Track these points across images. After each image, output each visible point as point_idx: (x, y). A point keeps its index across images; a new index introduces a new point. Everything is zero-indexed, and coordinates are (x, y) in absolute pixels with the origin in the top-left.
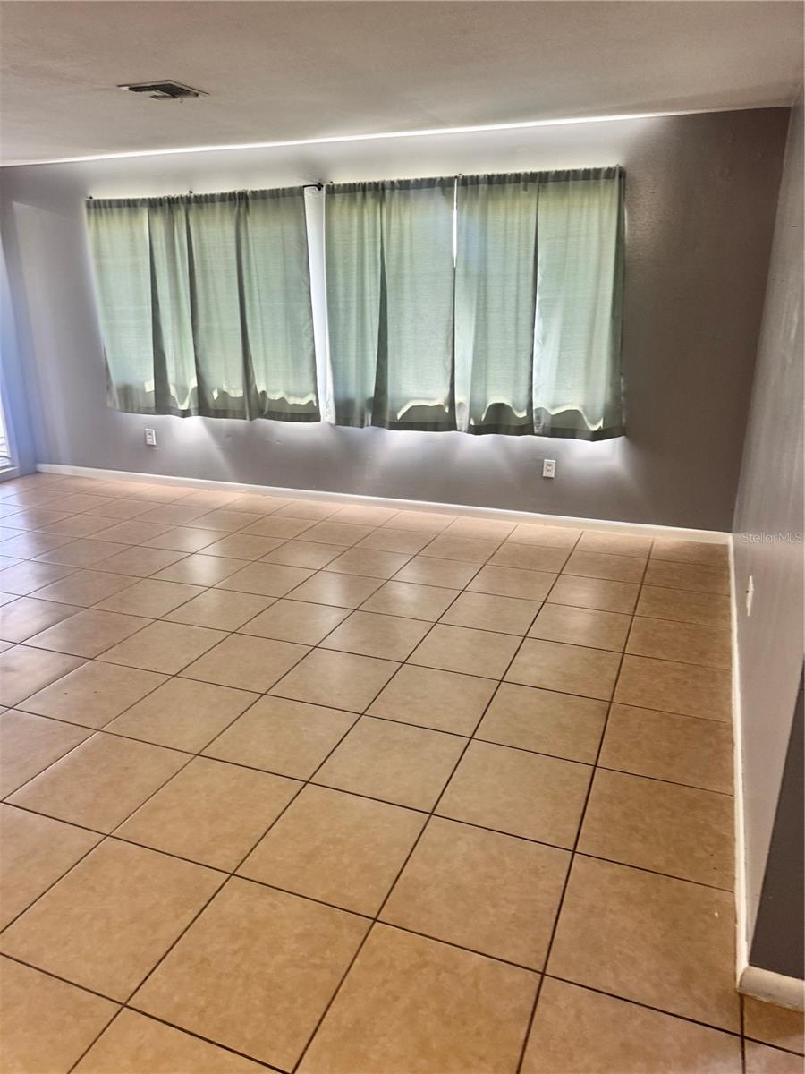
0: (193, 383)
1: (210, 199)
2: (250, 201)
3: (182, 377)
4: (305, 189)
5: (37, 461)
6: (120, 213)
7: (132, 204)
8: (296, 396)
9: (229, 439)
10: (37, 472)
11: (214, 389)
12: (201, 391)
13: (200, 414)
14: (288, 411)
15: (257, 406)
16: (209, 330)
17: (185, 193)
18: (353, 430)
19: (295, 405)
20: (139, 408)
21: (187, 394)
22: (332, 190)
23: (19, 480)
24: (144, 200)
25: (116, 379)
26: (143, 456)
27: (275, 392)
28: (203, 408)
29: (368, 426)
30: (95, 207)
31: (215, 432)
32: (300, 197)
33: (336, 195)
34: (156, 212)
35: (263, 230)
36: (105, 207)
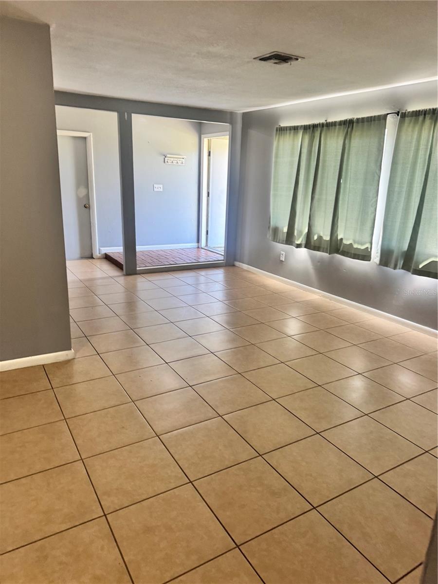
0: (306, 230)
1: (334, 124)
2: (355, 124)
3: (301, 226)
4: (388, 115)
5: (235, 260)
6: (290, 133)
7: (295, 129)
8: (359, 243)
9: (319, 264)
10: (234, 265)
11: (315, 234)
12: (309, 235)
14: (353, 252)
15: (336, 247)
16: (319, 200)
17: (322, 121)
18: (389, 270)
19: (357, 248)
20: (280, 240)
21: (301, 235)
22: (403, 116)
23: (224, 267)
24: (302, 126)
25: (273, 224)
26: (277, 266)
27: (347, 239)
28: (308, 244)
29: (399, 269)
30: (280, 131)
31: (313, 259)
32: (384, 121)
33: (406, 118)
34: (306, 133)
35: (359, 142)
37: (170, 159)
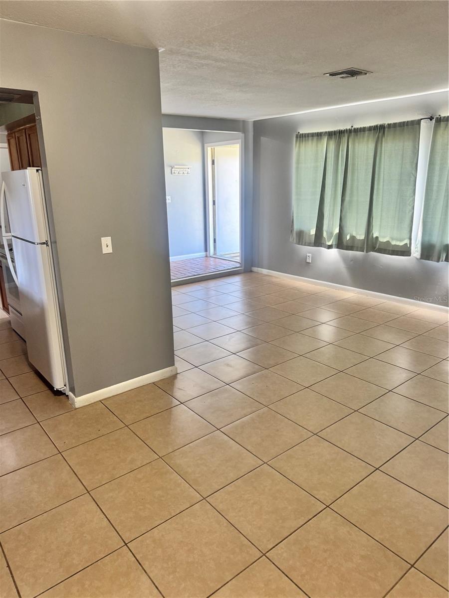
0: (337, 231)
1: (363, 130)
2: (386, 129)
3: (331, 227)
4: (422, 120)
5: (252, 266)
6: (312, 140)
7: (319, 135)
8: (397, 240)
9: (352, 263)
10: (251, 271)
11: (348, 234)
12: (340, 235)
13: (338, 247)
14: (391, 249)
15: (372, 244)
16: (351, 202)
17: (349, 127)
18: (432, 263)
19: (395, 245)
20: (306, 243)
21: (332, 236)
22: (439, 120)
23: (242, 275)
24: (326, 132)
25: (296, 227)
26: (303, 268)
27: (384, 237)
28: (340, 243)
29: (442, 261)
30: (300, 137)
31: (345, 259)
32: (417, 126)
33: (442, 123)
34: (331, 138)
35: (390, 146)
36: (305, 137)
37: (176, 170)
